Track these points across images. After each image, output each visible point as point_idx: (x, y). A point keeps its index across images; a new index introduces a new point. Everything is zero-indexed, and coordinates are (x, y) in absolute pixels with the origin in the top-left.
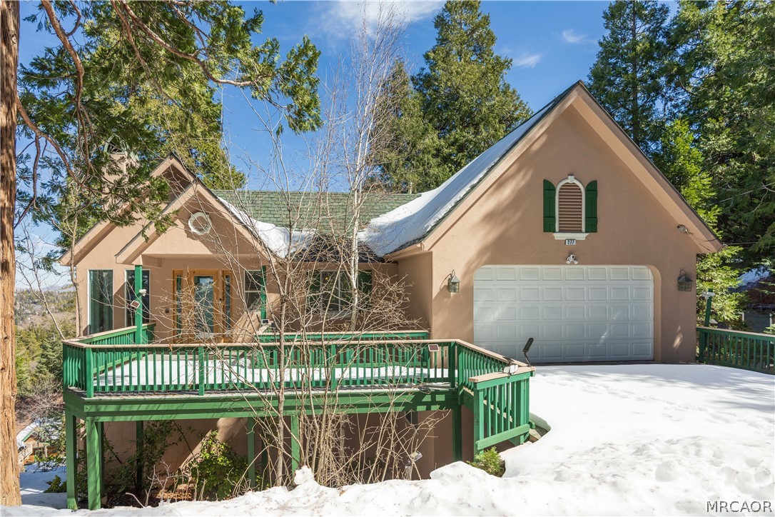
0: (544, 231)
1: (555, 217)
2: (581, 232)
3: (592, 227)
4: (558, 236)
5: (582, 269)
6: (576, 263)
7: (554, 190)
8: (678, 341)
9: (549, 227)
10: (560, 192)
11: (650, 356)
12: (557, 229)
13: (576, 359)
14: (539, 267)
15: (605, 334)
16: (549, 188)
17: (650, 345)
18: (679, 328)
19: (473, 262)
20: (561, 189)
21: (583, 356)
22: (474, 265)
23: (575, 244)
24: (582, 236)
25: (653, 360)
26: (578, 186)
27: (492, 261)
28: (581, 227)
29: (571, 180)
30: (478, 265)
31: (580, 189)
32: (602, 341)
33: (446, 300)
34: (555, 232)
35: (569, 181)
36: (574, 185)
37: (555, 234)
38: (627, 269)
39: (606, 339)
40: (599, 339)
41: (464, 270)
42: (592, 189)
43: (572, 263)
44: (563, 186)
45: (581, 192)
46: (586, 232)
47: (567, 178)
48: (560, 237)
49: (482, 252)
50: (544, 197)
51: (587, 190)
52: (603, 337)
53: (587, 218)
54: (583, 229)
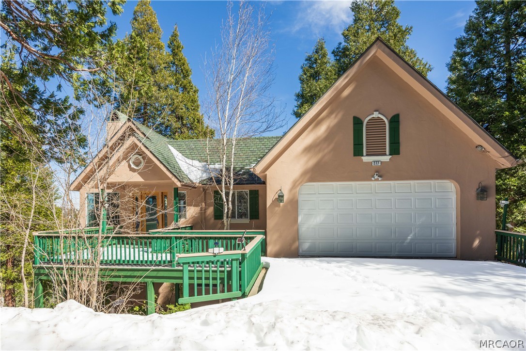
0: (354, 156)
1: (362, 144)
2: (385, 155)
3: (395, 150)
4: (366, 159)
5: (391, 184)
6: (380, 179)
7: (362, 123)
8: (476, 243)
9: (358, 152)
10: (367, 125)
11: (453, 254)
12: (365, 154)
13: (385, 254)
14: (353, 183)
15: (411, 235)
16: (358, 122)
17: (453, 245)
18: (478, 232)
19: (298, 180)
20: (368, 122)
21: (391, 252)
22: (298, 183)
23: (380, 164)
24: (386, 158)
25: (456, 258)
26: (382, 119)
27: (312, 179)
28: (385, 151)
29: (376, 115)
30: (301, 182)
31: (384, 122)
32: (408, 241)
33: (277, 208)
34: (363, 156)
35: (374, 116)
36: (379, 118)
37: (362, 157)
38: (431, 183)
39: (411, 239)
40: (406, 239)
41: (291, 187)
42: (395, 121)
43: (377, 180)
44: (370, 120)
45: (385, 124)
46: (390, 155)
47: (373, 114)
48: (367, 160)
49: (304, 173)
50: (354, 130)
51: (391, 122)
52: (409, 238)
53: (391, 143)
54: (388, 153)
